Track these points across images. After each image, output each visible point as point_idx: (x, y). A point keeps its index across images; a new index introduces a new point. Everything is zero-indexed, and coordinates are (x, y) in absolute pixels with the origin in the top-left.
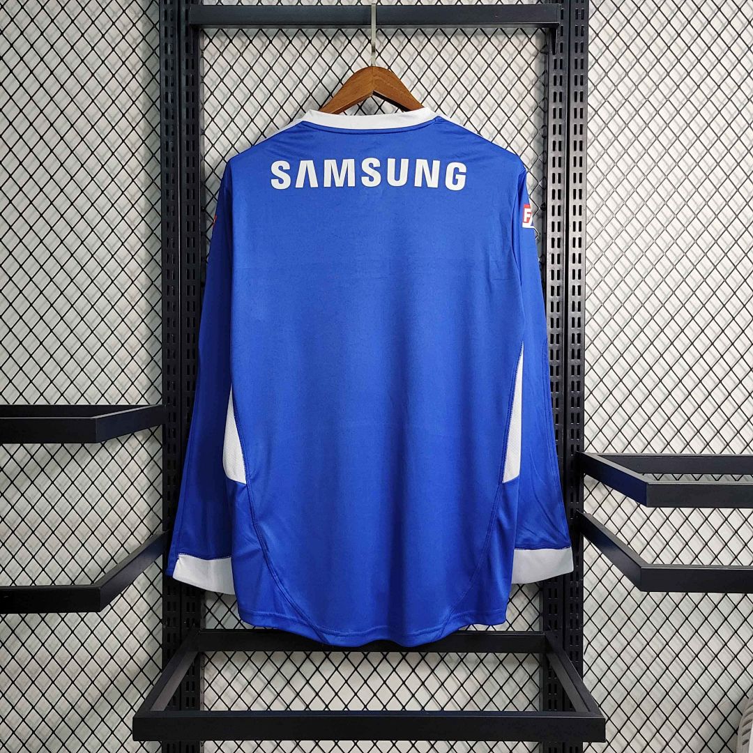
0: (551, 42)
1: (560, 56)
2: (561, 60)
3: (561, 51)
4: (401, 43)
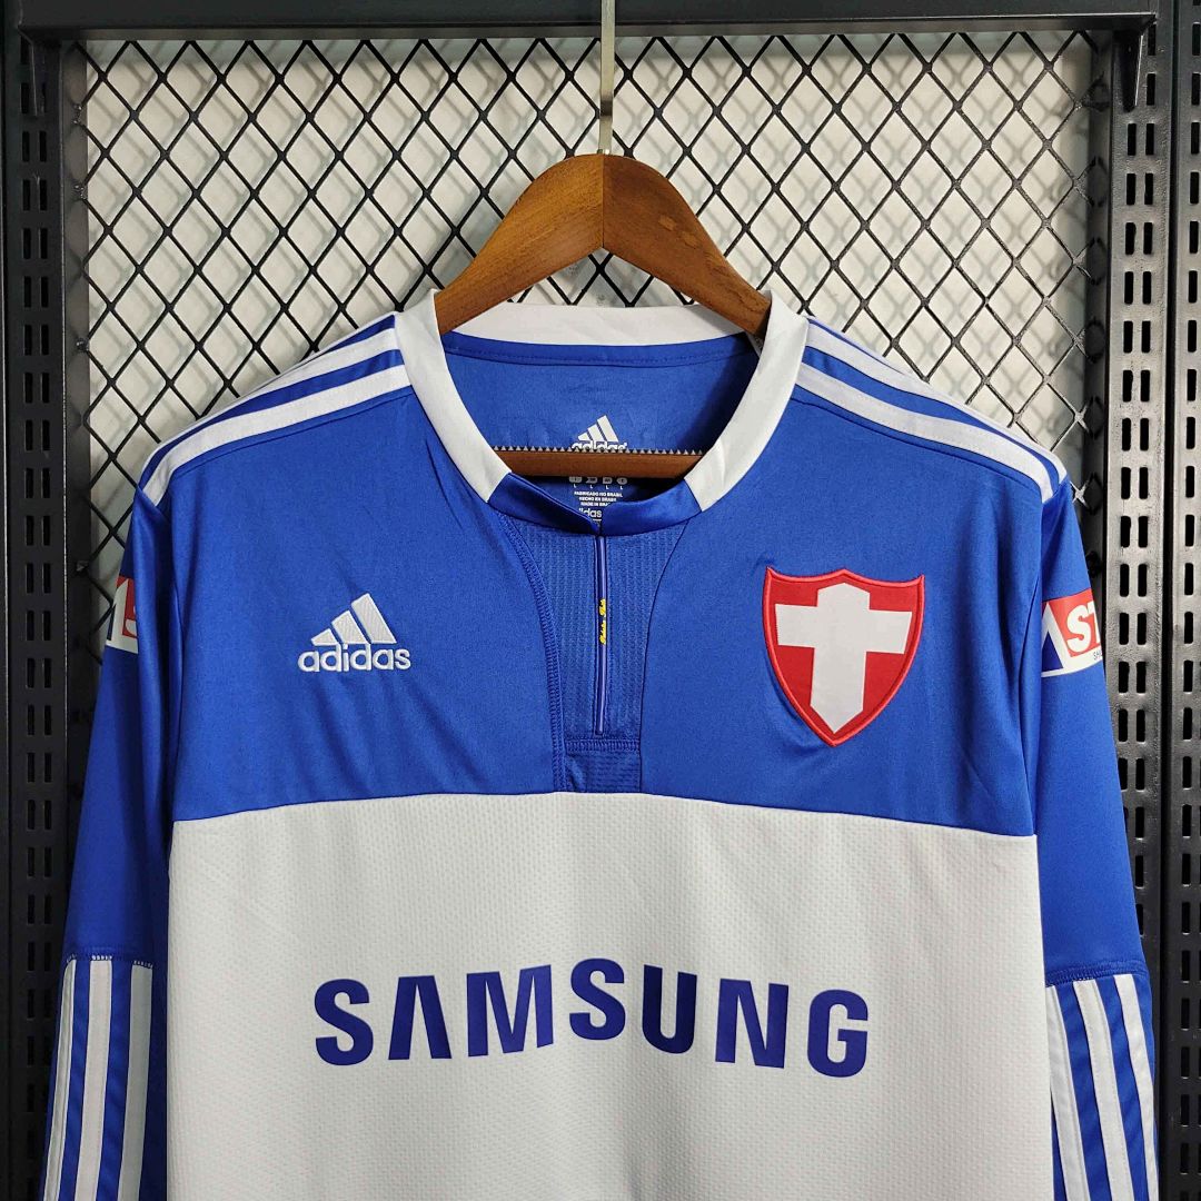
0: (1117, 76)
1: (1143, 116)
2: (1150, 128)
3: (1151, 101)
4: (663, 80)
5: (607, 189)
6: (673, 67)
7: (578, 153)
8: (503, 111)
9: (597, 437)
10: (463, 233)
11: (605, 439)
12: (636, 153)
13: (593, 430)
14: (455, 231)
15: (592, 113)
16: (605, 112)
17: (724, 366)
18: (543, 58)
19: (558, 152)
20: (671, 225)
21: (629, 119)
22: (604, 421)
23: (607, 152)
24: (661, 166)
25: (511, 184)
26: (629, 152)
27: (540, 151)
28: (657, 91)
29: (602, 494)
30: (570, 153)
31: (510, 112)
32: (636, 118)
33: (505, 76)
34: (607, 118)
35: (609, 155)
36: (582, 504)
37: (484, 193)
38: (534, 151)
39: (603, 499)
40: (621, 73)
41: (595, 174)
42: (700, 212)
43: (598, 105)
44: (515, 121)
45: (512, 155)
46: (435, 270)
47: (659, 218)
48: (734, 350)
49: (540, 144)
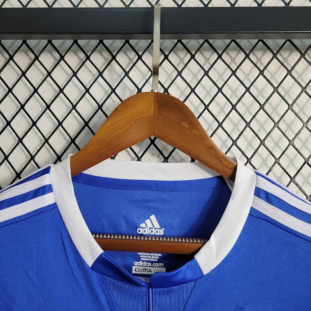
5: (156, 108)
6: (186, 54)
7: (143, 91)
8: (111, 72)
9: (150, 225)
10: (90, 124)
11: (154, 227)
12: (170, 91)
13: (148, 221)
14: (86, 124)
15: (150, 73)
16: (155, 72)
17: (212, 191)
18: (129, 50)
19: (134, 90)
20: (187, 125)
21: (166, 76)
22: (153, 217)
23: (156, 91)
24: (180, 96)
25: (113, 103)
26: (166, 90)
27: (127, 89)
28: (179, 64)
29: (151, 254)
30: (139, 90)
31: (114, 73)
32: (169, 76)
33: (111, 58)
34: (156, 75)
35: (157, 93)
36: (142, 259)
37: (100, 107)
38: (124, 89)
39: (152, 257)
40: (163, 57)
41: (150, 101)
42: (199, 117)
43: (152, 70)
44: (116, 76)
45: (113, 91)
46: (77, 141)
47: (180, 122)
48: (217, 183)
49: (126, 86)
